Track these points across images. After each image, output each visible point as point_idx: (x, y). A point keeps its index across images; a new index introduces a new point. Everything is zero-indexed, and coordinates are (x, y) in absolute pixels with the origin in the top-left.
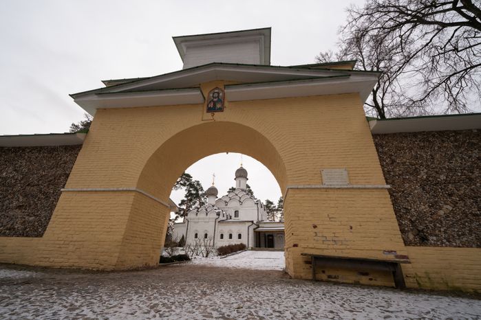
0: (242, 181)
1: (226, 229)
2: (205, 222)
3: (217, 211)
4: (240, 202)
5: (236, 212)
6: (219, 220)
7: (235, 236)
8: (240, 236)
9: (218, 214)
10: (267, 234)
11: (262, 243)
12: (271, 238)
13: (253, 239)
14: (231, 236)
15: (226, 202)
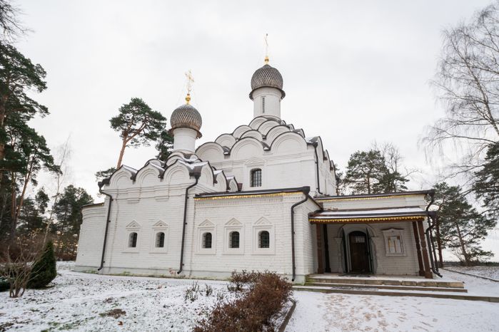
0: (271, 96)
1: (219, 218)
2: (158, 199)
3: (192, 167)
4: (265, 145)
5: (253, 172)
6: (198, 191)
7: (249, 239)
8: (264, 239)
9: (195, 174)
10: (348, 230)
11: (336, 260)
12: (360, 240)
13: (309, 247)
14: (235, 240)
15: (225, 149)
